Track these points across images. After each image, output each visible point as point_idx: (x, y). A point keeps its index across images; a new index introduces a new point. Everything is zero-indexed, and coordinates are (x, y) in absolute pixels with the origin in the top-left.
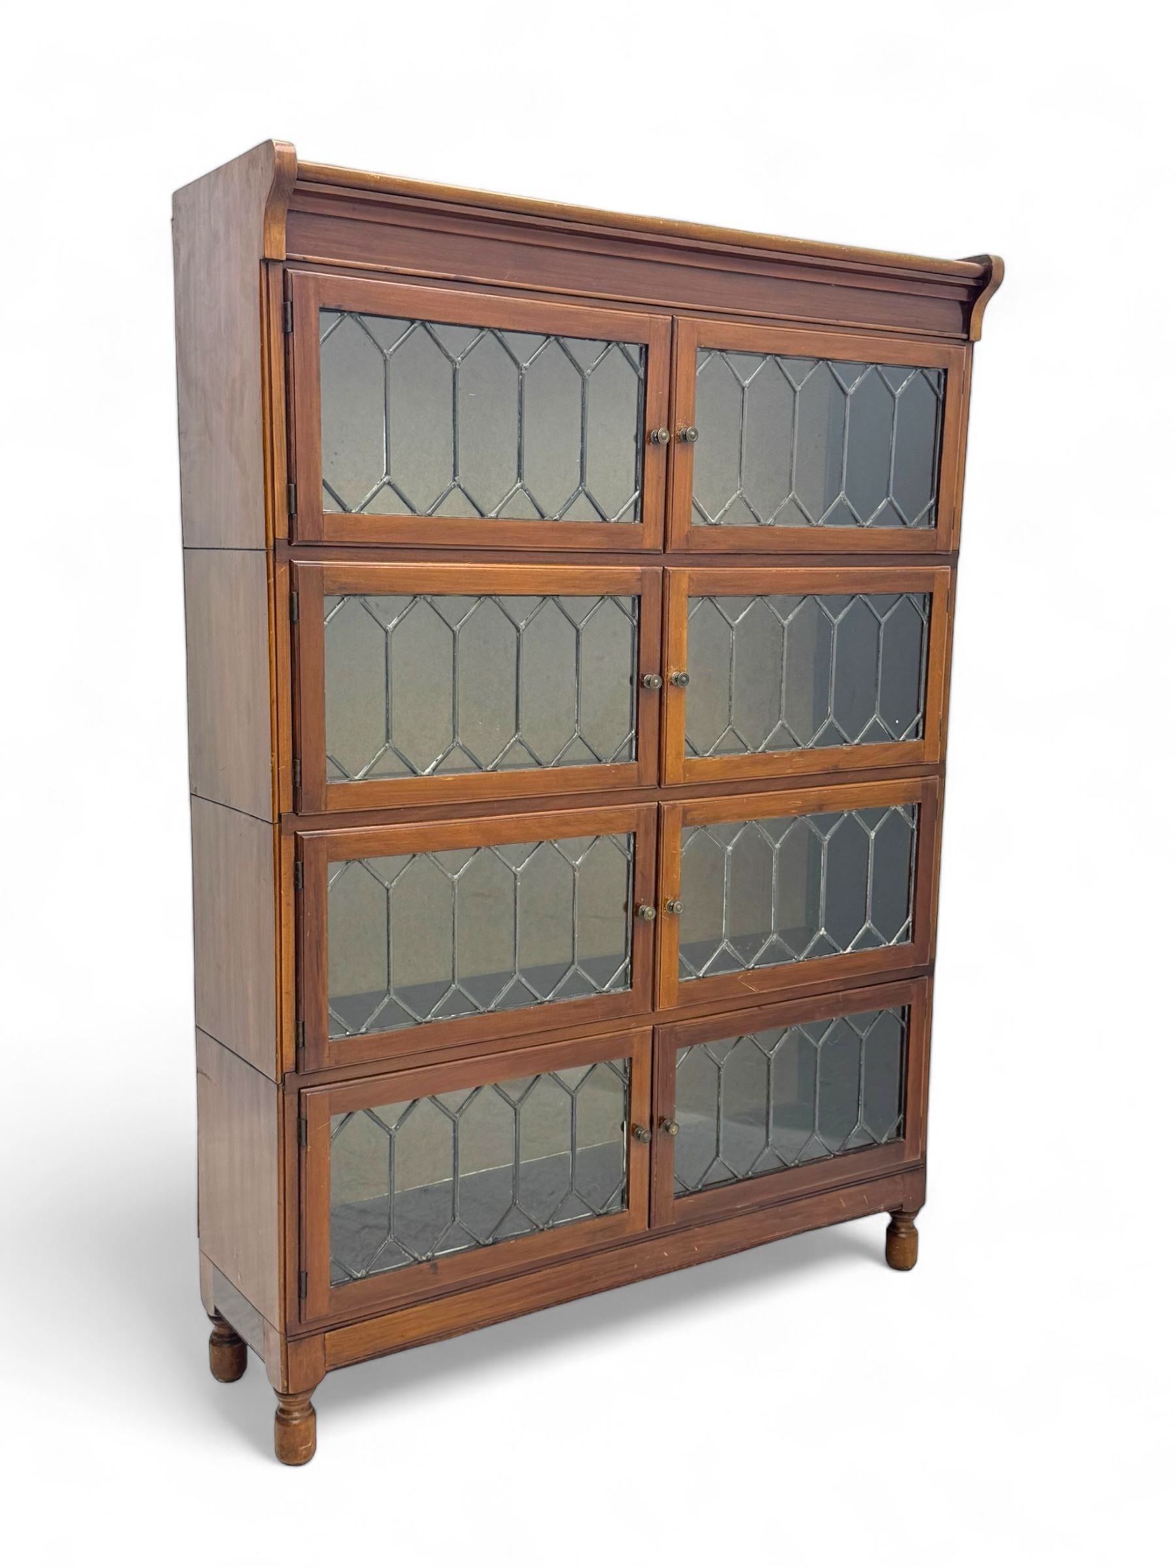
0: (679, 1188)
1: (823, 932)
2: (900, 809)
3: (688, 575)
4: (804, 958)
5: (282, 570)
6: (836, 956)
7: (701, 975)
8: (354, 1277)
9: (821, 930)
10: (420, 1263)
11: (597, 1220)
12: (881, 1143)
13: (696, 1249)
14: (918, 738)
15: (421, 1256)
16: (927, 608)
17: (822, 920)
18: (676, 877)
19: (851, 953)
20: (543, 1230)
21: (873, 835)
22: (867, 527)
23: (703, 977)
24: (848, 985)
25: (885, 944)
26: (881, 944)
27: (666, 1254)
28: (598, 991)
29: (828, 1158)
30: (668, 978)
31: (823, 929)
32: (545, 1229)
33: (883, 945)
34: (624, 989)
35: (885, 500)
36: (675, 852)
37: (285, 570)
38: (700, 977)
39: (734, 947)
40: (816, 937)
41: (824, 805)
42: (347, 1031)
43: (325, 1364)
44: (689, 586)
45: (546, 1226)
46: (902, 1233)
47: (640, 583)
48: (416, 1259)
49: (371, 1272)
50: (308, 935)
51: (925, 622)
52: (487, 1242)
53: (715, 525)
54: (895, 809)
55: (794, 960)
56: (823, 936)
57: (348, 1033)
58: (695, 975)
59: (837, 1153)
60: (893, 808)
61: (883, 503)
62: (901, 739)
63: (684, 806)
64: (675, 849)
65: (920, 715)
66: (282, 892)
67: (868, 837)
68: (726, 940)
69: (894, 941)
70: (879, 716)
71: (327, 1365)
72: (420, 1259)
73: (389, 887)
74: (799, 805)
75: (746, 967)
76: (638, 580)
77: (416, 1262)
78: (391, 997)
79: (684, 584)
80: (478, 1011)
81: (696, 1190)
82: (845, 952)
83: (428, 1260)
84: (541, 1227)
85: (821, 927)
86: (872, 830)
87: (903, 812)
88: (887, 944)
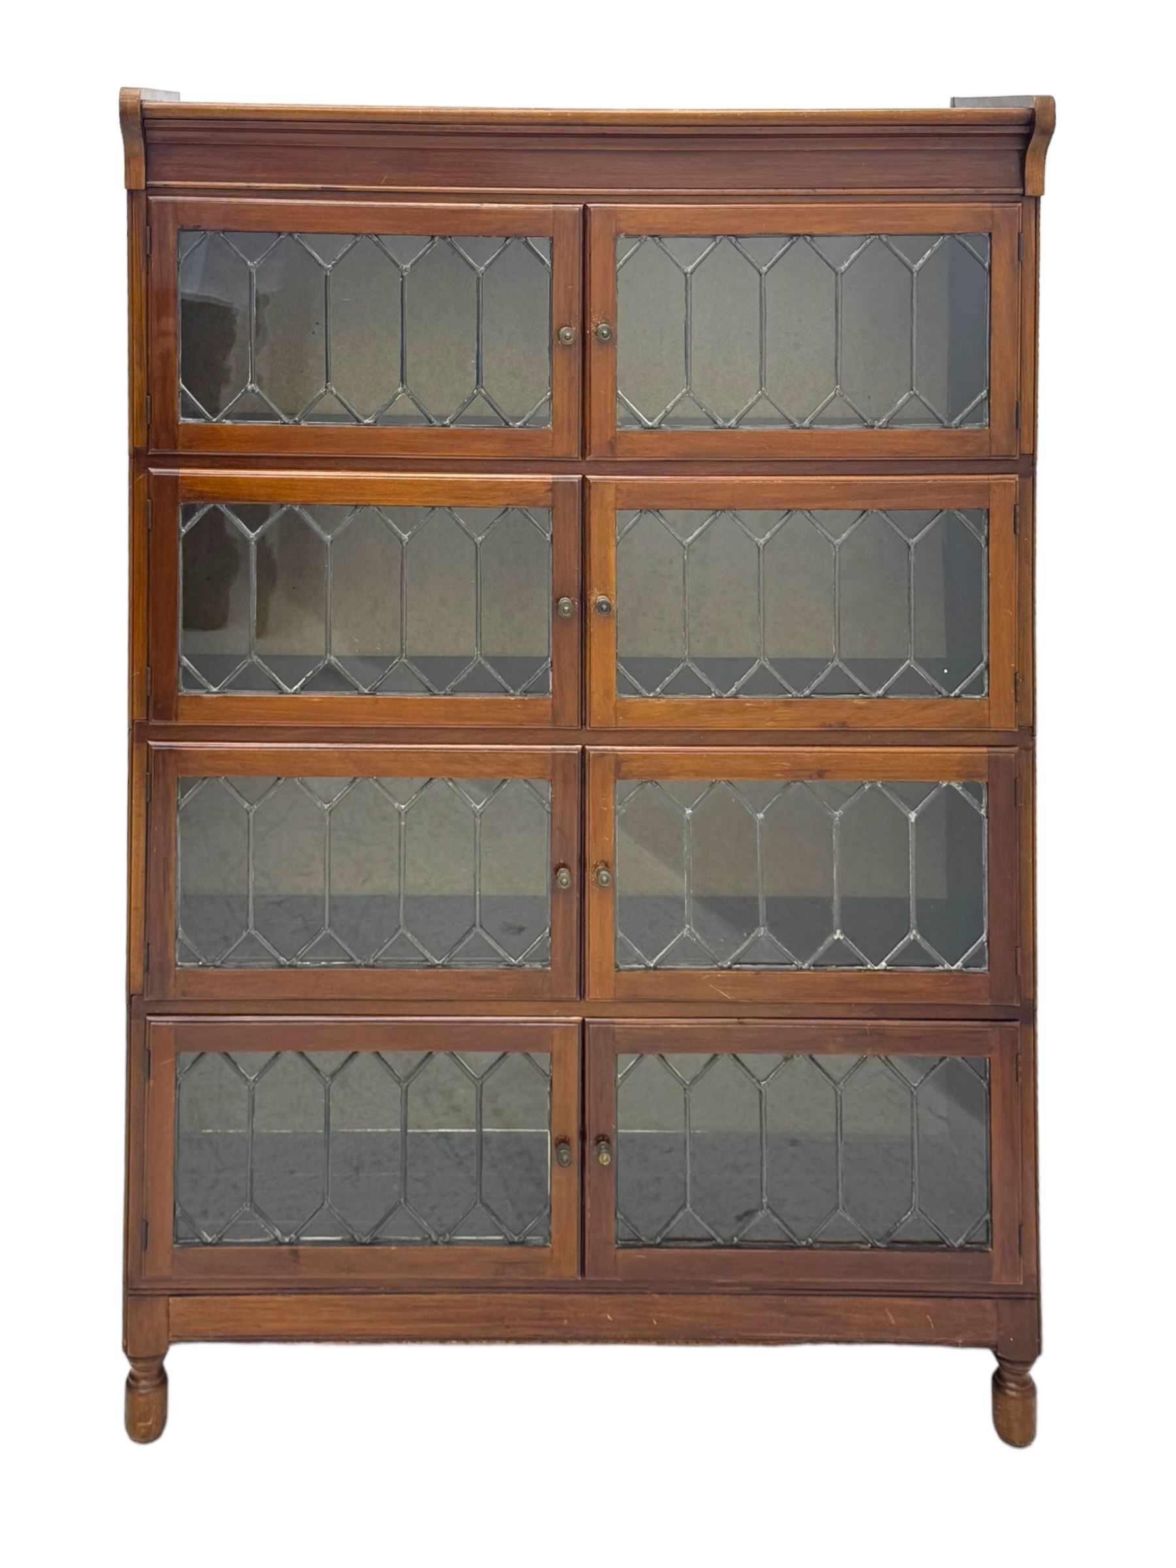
0: (627, 1234)
1: (838, 935)
2: (954, 784)
3: (614, 485)
4: (810, 966)
6: (860, 970)
7: (652, 965)
8: (204, 1240)
9: (835, 933)
10: (281, 1244)
11: (505, 1249)
12: (954, 1247)
13: (655, 1322)
14: (983, 695)
15: (284, 1234)
16: (986, 527)
17: (836, 920)
18: (607, 839)
19: (885, 970)
20: (436, 1243)
21: (913, 816)
22: (880, 427)
23: (655, 968)
24: (882, 1012)
25: (943, 966)
26: (938, 966)
27: (609, 1317)
28: (506, 963)
29: (863, 1246)
30: (600, 962)
31: (838, 931)
32: (439, 1242)
33: (941, 968)
34: (543, 966)
35: (907, 394)
36: (606, 809)
37: (143, 478)
38: (650, 968)
39: (700, 935)
40: (828, 941)
41: (827, 771)
42: (200, 960)
43: (168, 1333)
44: (617, 499)
45: (441, 1238)
46: (1011, 1389)
47: (550, 494)
48: (276, 1239)
49: (225, 1240)
50: (155, 851)
51: (983, 546)
52: (364, 1240)
53: (652, 428)
54: (949, 786)
55: (794, 966)
56: (839, 939)
57: (200, 963)
58: (644, 964)
59: (879, 1244)
60: (944, 785)
61: (904, 397)
62: (953, 695)
63: (617, 755)
64: (605, 804)
65: (982, 665)
66: (133, 802)
67: (907, 819)
68: (688, 926)
69: (959, 963)
70: (914, 662)
71: (170, 1334)
72: (281, 1240)
73: (249, 809)
74: (787, 768)
75: (720, 964)
76: (548, 491)
77: (276, 1242)
78: (248, 931)
79: (610, 495)
80: (353, 963)
81: (652, 1242)
82: (876, 968)
83: (290, 1244)
84: (434, 1238)
85: (836, 929)
86: (912, 810)
87: (962, 790)
88: (947, 966)
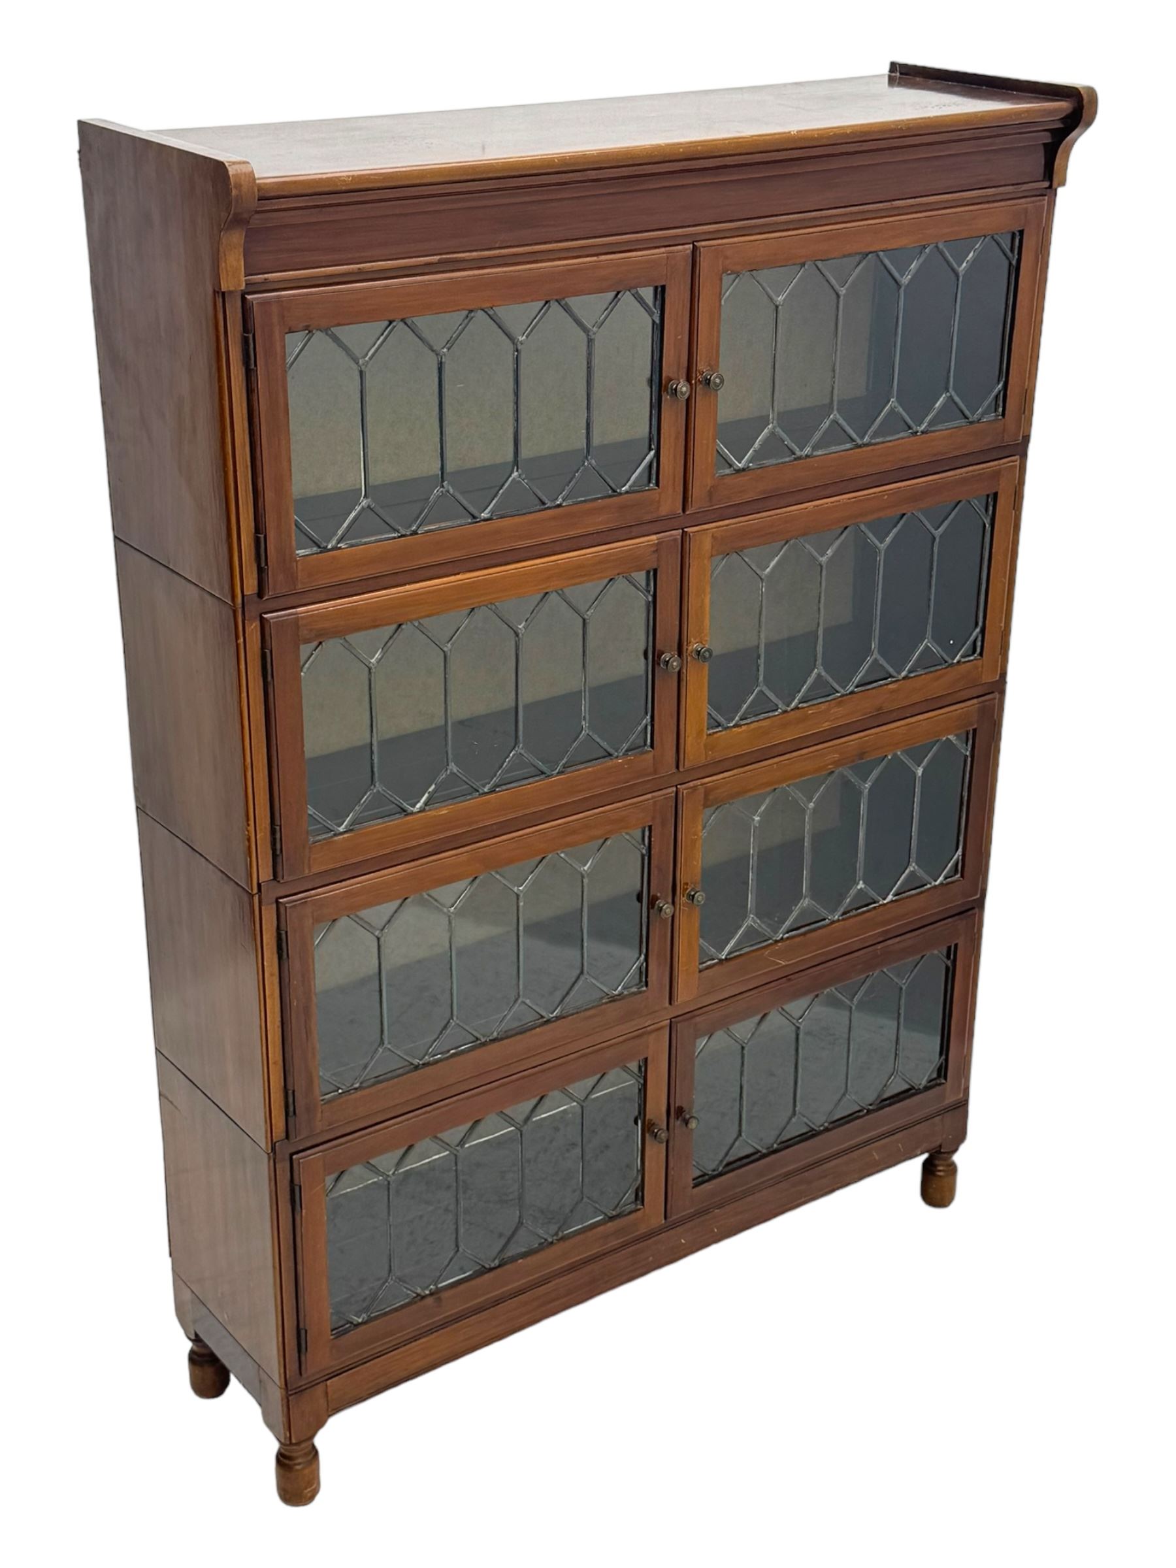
0: (698, 1173)
1: (861, 885)
2: (951, 737)
3: (711, 535)
4: (839, 917)
5: (252, 627)
6: (875, 908)
7: (723, 957)
8: (355, 1323)
9: (858, 884)
10: (423, 1297)
11: (610, 1224)
12: (919, 1089)
13: (716, 1230)
14: (976, 655)
15: (423, 1289)
16: (991, 508)
17: (860, 872)
18: (695, 863)
19: (892, 901)
20: (552, 1243)
21: (920, 771)
22: (923, 432)
23: (726, 959)
24: (888, 936)
25: (930, 884)
26: (926, 885)
27: (683, 1241)
28: (609, 996)
29: (861, 1114)
30: (687, 970)
31: (861, 882)
32: (555, 1241)
33: (929, 886)
34: (638, 988)
35: (944, 395)
36: (696, 837)
37: (256, 626)
38: (723, 960)
39: (760, 920)
40: (853, 892)
41: (864, 753)
42: (339, 1088)
43: (328, 1410)
44: (713, 547)
45: (555, 1238)
46: (940, 1171)
47: (656, 555)
48: (418, 1295)
49: (373, 1315)
50: (295, 1004)
51: (987, 525)
52: (493, 1265)
53: (744, 470)
54: (947, 739)
55: (827, 920)
56: (861, 889)
57: (340, 1091)
58: (717, 959)
59: (871, 1107)
60: (944, 739)
61: (941, 399)
62: (955, 661)
63: (706, 787)
64: (695, 834)
65: (978, 630)
66: (265, 963)
67: (914, 774)
68: (752, 916)
69: (941, 878)
70: (931, 641)
71: (330, 1410)
72: (423, 1294)
73: (380, 936)
74: (837, 759)
75: (774, 939)
76: (654, 552)
77: (419, 1298)
78: (385, 1046)
79: (707, 543)
80: (479, 1042)
81: (716, 1173)
82: (885, 902)
83: (431, 1294)
84: (550, 1240)
85: (859, 880)
86: (919, 766)
87: (956, 740)
88: (933, 883)
